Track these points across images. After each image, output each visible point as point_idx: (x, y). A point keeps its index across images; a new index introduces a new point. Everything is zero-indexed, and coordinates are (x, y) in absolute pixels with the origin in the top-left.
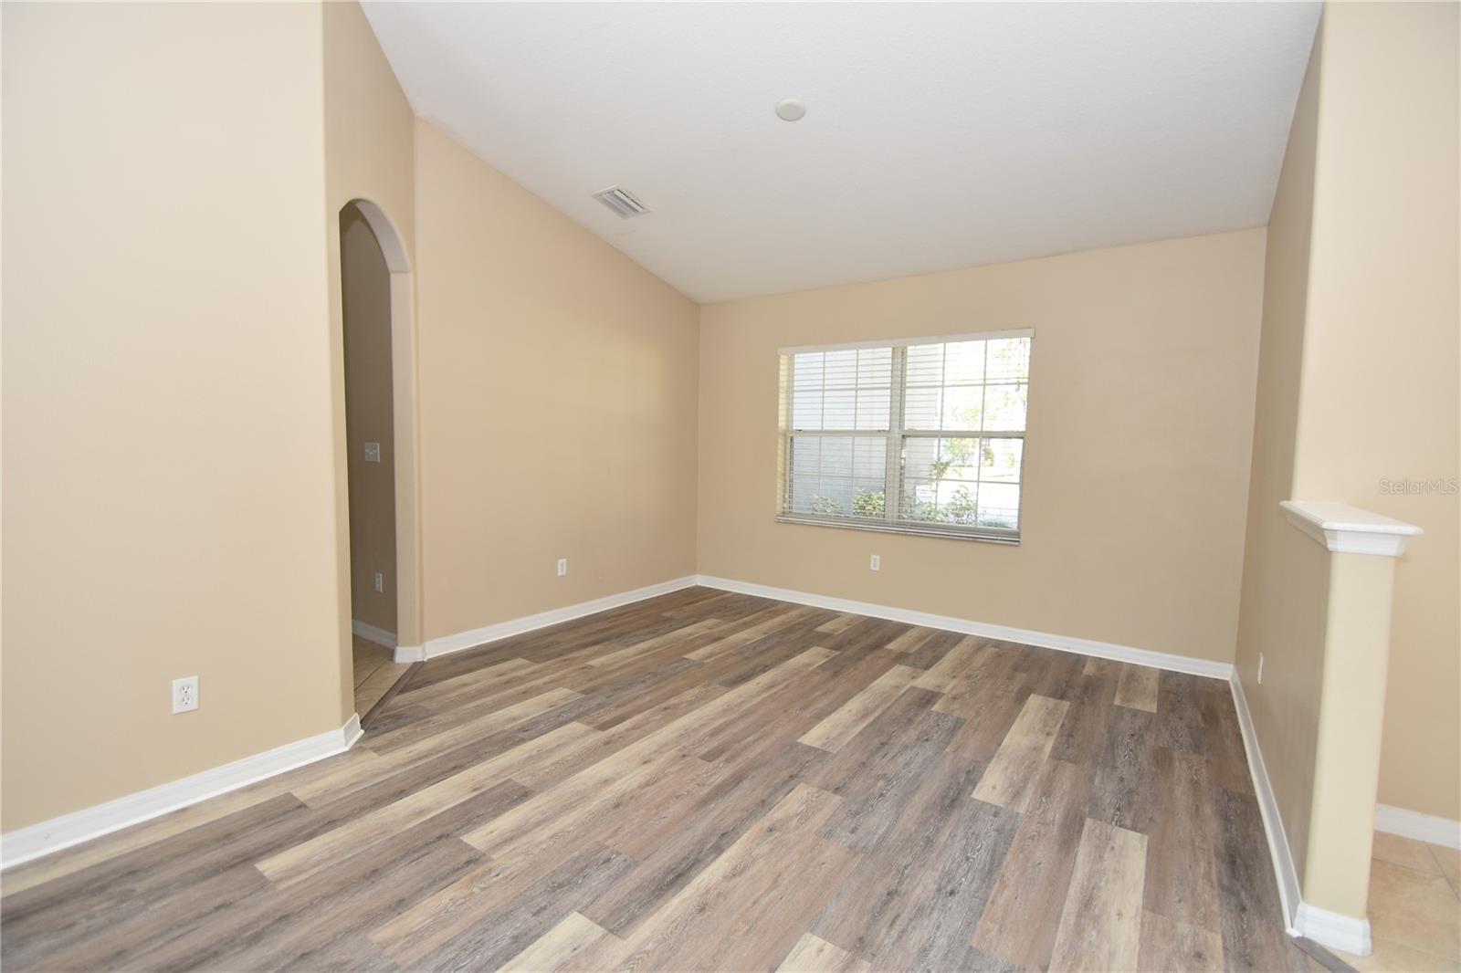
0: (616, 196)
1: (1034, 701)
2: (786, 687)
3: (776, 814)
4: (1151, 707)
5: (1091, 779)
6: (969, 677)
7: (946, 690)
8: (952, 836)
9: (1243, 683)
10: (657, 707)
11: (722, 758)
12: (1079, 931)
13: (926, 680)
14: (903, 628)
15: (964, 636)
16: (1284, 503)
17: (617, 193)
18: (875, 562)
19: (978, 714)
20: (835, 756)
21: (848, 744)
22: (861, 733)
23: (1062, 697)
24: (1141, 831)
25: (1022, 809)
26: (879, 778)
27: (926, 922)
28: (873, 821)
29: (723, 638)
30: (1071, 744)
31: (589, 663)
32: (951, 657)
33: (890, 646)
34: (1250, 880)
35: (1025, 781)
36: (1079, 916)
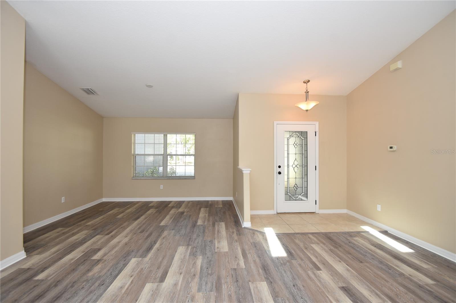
0: (89, 90)
1: (202, 209)
2: (150, 217)
3: (163, 236)
4: (221, 206)
5: (215, 217)
6: (189, 208)
7: (186, 211)
8: (196, 230)
9: (234, 200)
10: (119, 228)
11: (145, 231)
12: (218, 234)
13: (181, 210)
14: (170, 202)
15: (185, 201)
16: (238, 167)
17: (90, 89)
18: (162, 187)
19: (193, 213)
20: (169, 225)
21: (171, 223)
22: (172, 221)
23: (207, 208)
24: (223, 222)
25: (206, 224)
26: (180, 226)
27: (197, 240)
28: (182, 232)
29: (124, 212)
30: (210, 214)
31: (87, 224)
32: (183, 205)
33: (169, 206)
34: (238, 223)
35: (205, 221)
36: (218, 233)
